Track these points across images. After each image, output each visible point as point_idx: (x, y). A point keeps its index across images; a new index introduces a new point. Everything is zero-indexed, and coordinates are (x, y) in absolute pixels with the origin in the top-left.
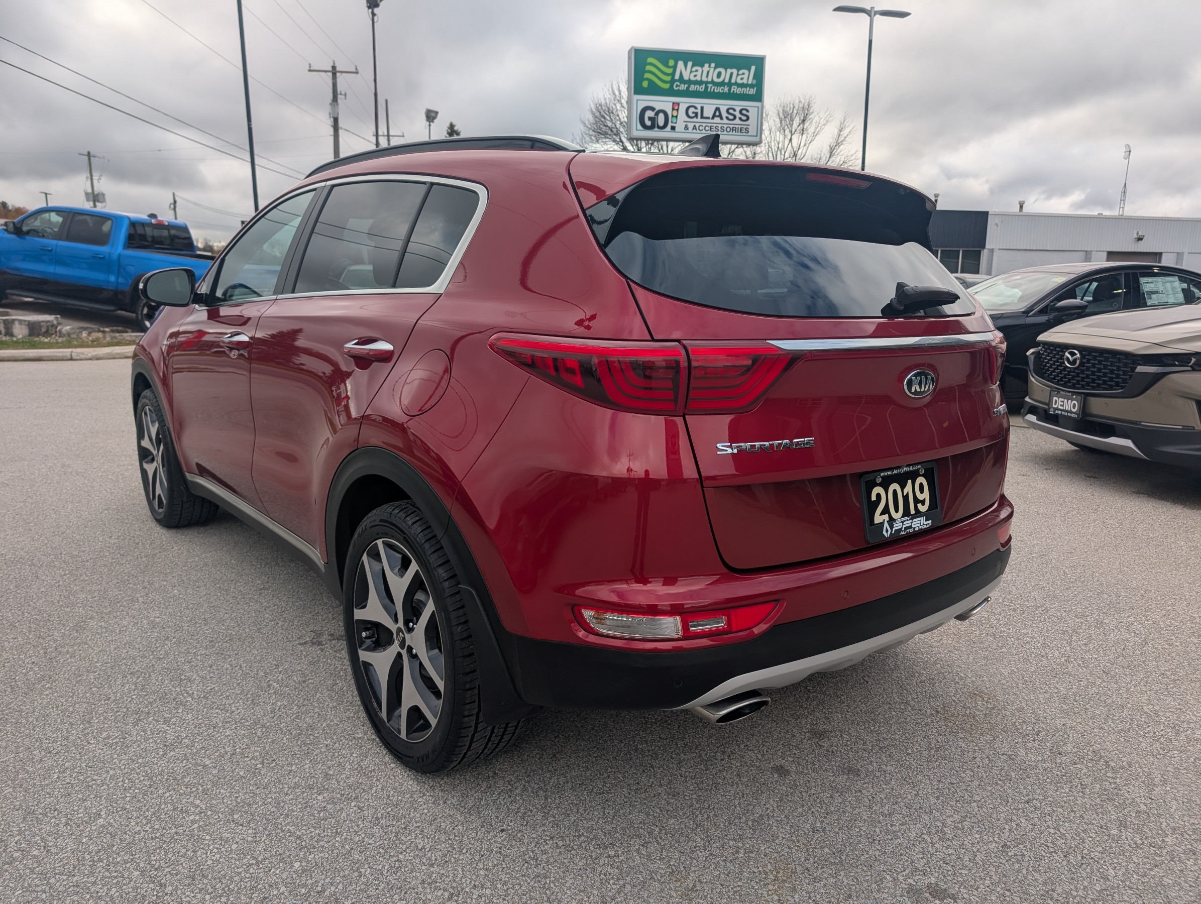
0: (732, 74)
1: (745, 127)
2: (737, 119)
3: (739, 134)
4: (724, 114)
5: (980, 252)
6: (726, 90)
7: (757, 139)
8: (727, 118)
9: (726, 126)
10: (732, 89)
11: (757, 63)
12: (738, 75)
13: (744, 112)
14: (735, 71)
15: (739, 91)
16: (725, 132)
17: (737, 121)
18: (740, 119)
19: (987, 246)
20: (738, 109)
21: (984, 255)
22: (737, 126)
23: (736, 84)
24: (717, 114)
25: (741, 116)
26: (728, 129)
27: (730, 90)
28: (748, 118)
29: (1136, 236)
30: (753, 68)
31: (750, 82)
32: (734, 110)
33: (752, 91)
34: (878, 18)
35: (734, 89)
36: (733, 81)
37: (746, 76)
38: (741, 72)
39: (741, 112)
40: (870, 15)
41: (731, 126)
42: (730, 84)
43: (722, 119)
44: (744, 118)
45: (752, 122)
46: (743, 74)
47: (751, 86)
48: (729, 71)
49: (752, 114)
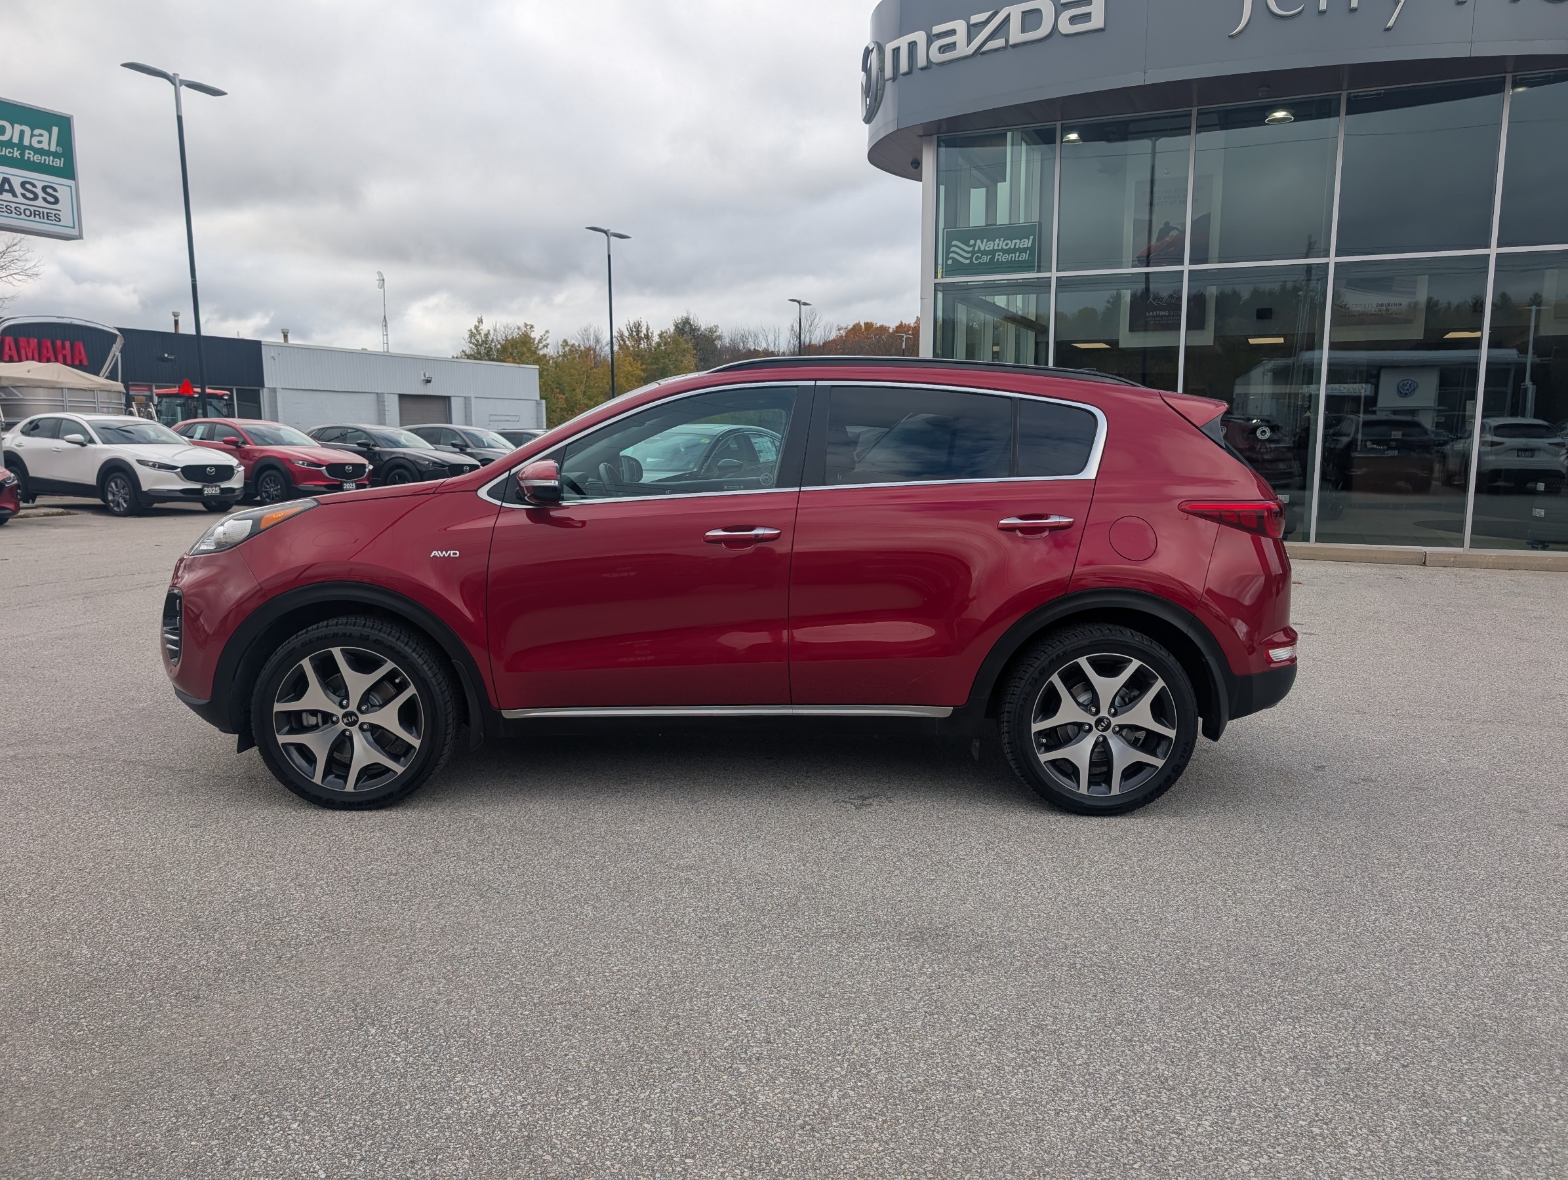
0: (22, 133)
1: (54, 212)
2: (40, 199)
3: (46, 221)
4: (19, 190)
5: (259, 391)
6: (17, 154)
7: (75, 232)
8: (24, 196)
9: (23, 207)
10: (27, 155)
11: (63, 124)
12: (32, 136)
13: (49, 190)
14: (27, 130)
15: (37, 158)
16: (23, 216)
17: (40, 202)
18: (45, 199)
19: (266, 385)
20: (40, 185)
21: (265, 395)
22: (41, 210)
23: (31, 147)
24: (7, 187)
25: (45, 196)
26: (28, 213)
27: (22, 154)
28: (57, 201)
29: (423, 378)
30: (55, 130)
31: (53, 149)
32: (34, 186)
33: (59, 163)
34: (184, 90)
35: (28, 154)
36: (26, 142)
37: (47, 140)
38: (37, 132)
39: (44, 189)
40: (173, 84)
41: (32, 209)
42: (21, 147)
43: (15, 195)
44: (51, 199)
45: (64, 207)
46: (41, 135)
47: (56, 155)
48: (18, 127)
49: (63, 193)
